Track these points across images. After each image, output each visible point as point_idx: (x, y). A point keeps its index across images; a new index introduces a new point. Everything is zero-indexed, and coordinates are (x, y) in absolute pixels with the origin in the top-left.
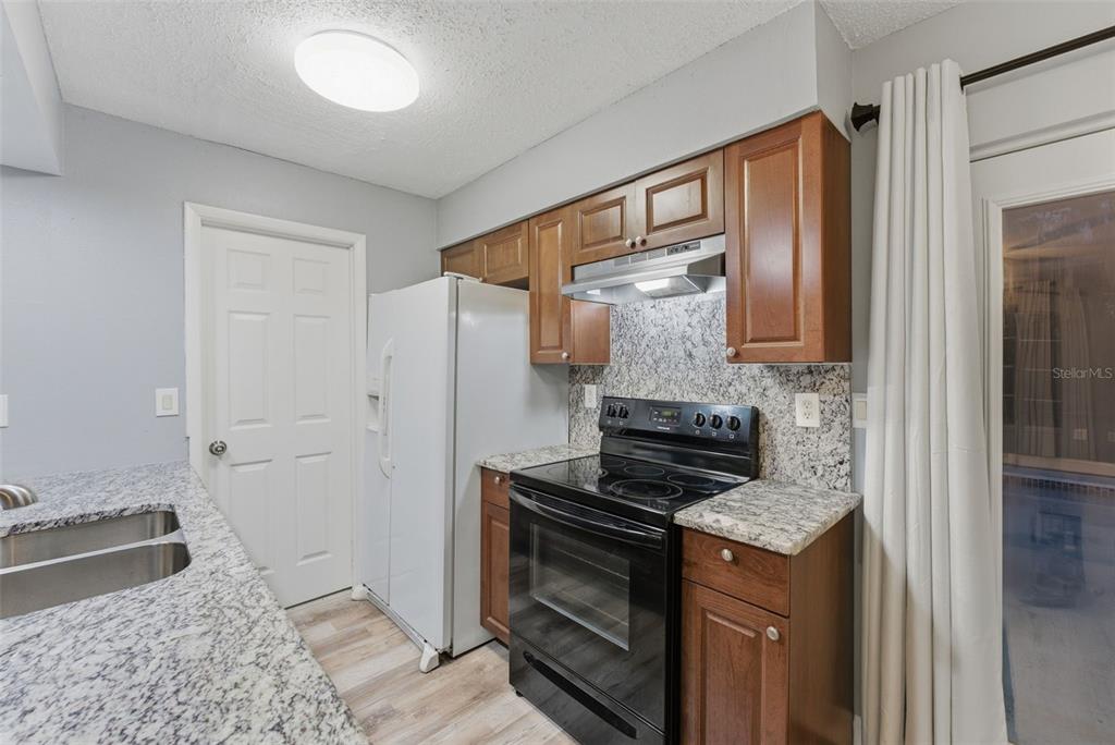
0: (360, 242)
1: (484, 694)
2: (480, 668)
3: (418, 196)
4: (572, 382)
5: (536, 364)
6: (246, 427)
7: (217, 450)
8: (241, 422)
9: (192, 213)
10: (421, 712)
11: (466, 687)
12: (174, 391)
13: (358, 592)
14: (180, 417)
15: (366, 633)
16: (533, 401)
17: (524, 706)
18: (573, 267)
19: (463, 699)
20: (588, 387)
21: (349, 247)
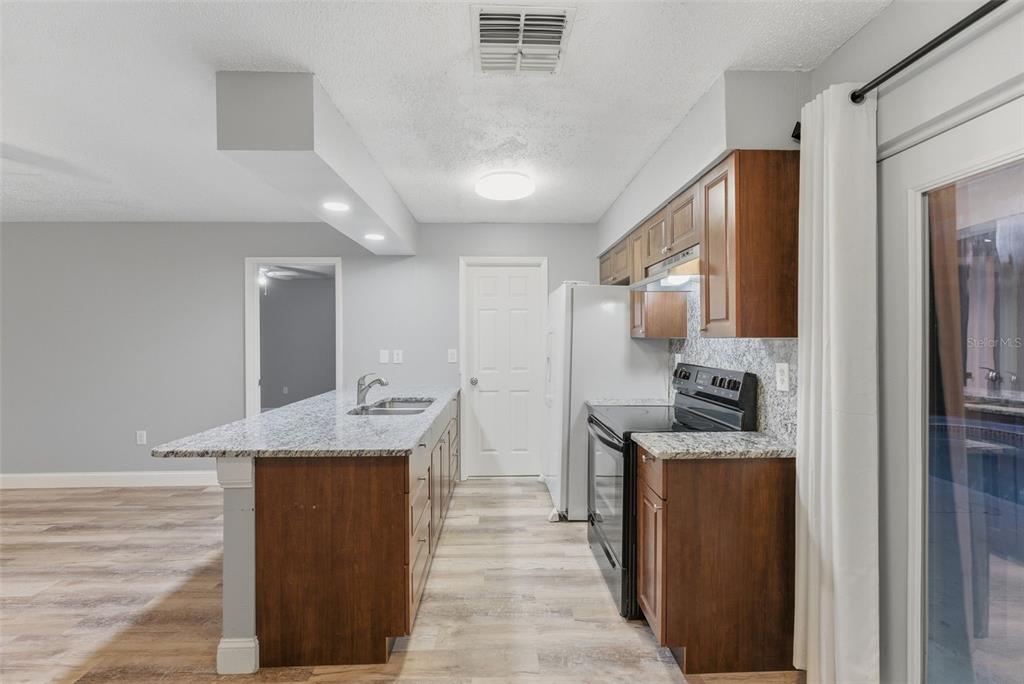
0: (544, 261)
1: (573, 540)
2: (580, 530)
3: (583, 225)
4: (671, 352)
5: (634, 339)
6: (489, 371)
7: (474, 382)
8: (485, 369)
9: (462, 261)
10: (537, 535)
11: (566, 535)
12: (455, 350)
13: (540, 479)
14: (457, 363)
15: (535, 497)
16: (633, 365)
17: (589, 552)
18: (646, 269)
19: (560, 538)
20: (677, 355)
21: (539, 266)
